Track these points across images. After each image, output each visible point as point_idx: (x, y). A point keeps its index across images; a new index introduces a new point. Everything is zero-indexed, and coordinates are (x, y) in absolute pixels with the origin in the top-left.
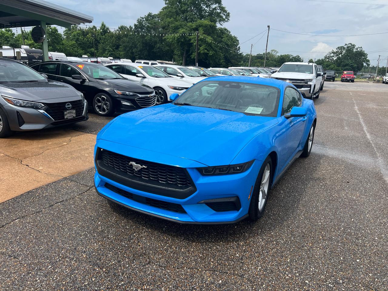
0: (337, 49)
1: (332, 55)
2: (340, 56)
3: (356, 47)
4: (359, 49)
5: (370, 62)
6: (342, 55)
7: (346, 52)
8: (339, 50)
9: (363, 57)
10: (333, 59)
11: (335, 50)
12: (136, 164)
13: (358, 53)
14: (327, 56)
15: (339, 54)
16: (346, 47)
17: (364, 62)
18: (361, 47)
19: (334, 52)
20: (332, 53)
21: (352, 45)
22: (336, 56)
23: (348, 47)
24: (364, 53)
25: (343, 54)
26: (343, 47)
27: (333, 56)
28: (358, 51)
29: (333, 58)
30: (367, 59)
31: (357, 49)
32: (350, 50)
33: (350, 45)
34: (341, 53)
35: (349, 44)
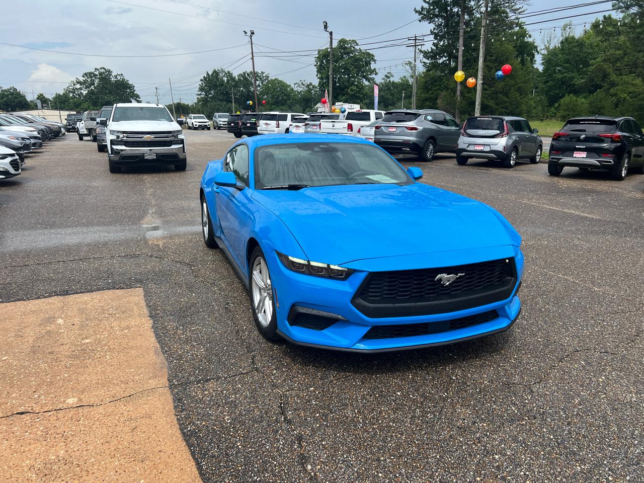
0: (83, 76)
1: (78, 86)
2: (92, 87)
3: (113, 74)
4: (119, 78)
5: (140, 98)
6: (95, 87)
7: (99, 81)
8: (88, 78)
9: (128, 90)
10: (81, 93)
11: (82, 79)
12: (447, 275)
13: (119, 84)
14: (70, 88)
15: (90, 86)
16: (97, 73)
17: (132, 97)
18: (122, 75)
19: (81, 81)
20: (78, 83)
21: (106, 71)
22: (86, 88)
23: (101, 74)
24: (128, 84)
25: (95, 86)
26: (93, 73)
27: (81, 89)
28: (119, 81)
29: (82, 91)
30: (135, 93)
31: (116, 77)
32: (105, 78)
33: (103, 70)
34: (94, 84)
35: (101, 69)
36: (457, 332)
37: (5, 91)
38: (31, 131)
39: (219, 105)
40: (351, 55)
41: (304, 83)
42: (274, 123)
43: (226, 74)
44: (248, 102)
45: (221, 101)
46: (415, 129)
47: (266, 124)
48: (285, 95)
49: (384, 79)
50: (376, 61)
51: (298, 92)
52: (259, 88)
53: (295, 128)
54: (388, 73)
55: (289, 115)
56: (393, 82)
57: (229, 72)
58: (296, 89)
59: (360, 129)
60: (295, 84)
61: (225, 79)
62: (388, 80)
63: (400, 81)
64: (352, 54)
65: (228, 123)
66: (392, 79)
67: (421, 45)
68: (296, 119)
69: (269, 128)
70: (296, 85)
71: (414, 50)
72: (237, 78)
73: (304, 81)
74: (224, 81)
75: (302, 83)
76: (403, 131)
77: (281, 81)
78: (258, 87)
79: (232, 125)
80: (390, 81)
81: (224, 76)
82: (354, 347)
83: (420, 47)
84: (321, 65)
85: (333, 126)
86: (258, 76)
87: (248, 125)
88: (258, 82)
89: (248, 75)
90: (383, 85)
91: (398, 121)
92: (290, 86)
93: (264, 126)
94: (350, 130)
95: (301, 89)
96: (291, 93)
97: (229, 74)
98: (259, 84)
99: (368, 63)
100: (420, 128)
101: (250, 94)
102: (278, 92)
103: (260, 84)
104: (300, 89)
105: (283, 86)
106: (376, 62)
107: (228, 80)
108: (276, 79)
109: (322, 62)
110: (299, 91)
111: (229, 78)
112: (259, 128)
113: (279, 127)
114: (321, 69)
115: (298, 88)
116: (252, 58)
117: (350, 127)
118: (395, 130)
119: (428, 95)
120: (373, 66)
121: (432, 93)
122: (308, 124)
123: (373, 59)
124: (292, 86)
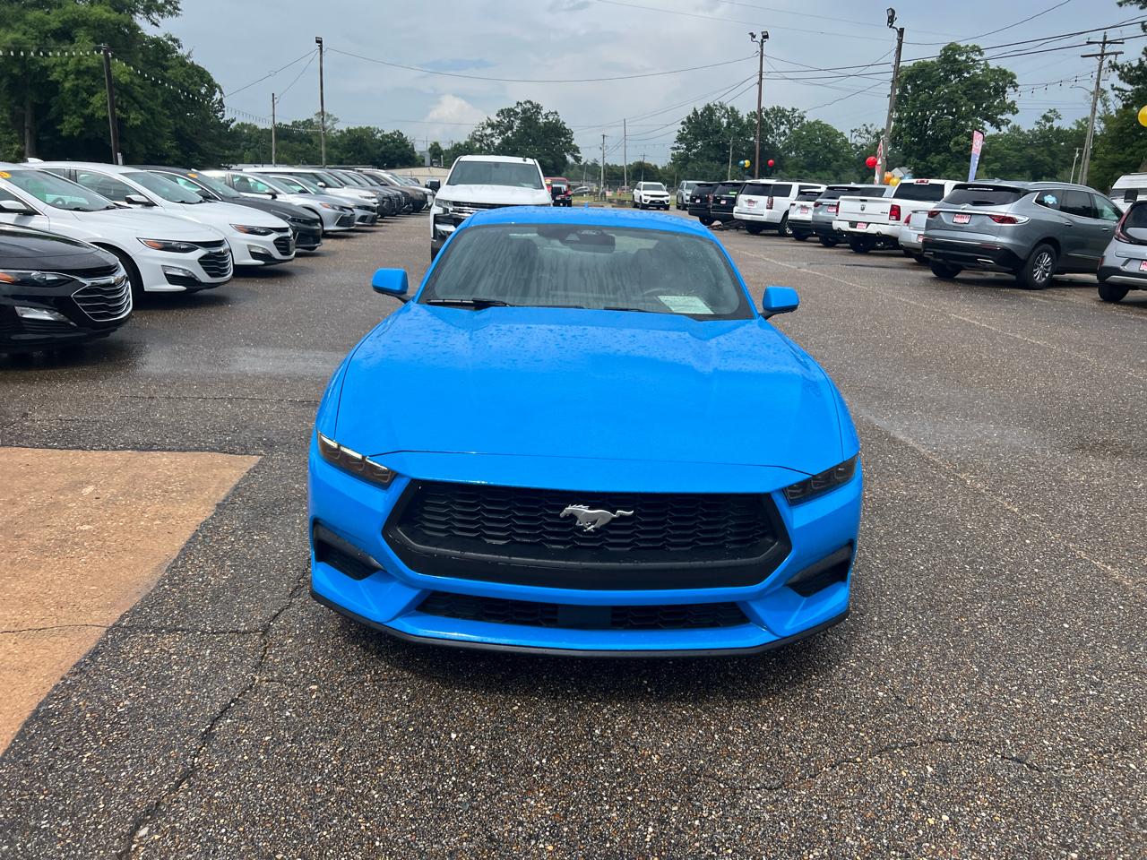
0: (498, 115)
1: (489, 131)
2: (509, 134)
3: (543, 112)
4: (551, 118)
5: (579, 153)
6: (513, 133)
7: (521, 123)
8: (504, 118)
9: (563, 139)
10: (492, 142)
11: (495, 119)
12: (589, 509)
13: (549, 128)
14: (477, 133)
15: (507, 131)
16: (519, 110)
17: (567, 151)
18: (556, 113)
19: (493, 123)
20: (489, 125)
21: (534, 107)
22: (499, 135)
23: (524, 111)
24: (565, 128)
25: (514, 130)
26: (513, 110)
27: (492, 135)
28: (550, 123)
29: (493, 139)
30: (573, 143)
31: (547, 118)
32: (529, 118)
33: (529, 106)
34: (511, 128)
35: (525, 103)
36: (624, 635)
37: (387, 136)
38: (369, 198)
39: (706, 166)
40: (966, 75)
41: (869, 129)
42: (763, 200)
43: (727, 111)
44: (742, 162)
45: (712, 160)
46: (1011, 220)
47: (750, 201)
48: (831, 151)
49: (1038, 123)
50: (1017, 86)
51: (856, 146)
52: (783, 139)
53: (799, 210)
54: (1051, 111)
55: (795, 186)
56: (1058, 128)
57: (732, 109)
58: (853, 141)
59: (910, 216)
60: (852, 131)
61: (724, 121)
62: (1048, 125)
63: (1075, 127)
64: (969, 73)
65: (691, 197)
66: (1056, 124)
67: (1116, 54)
68: (804, 193)
69: (754, 208)
70: (854, 134)
71: (1098, 62)
72: (745, 120)
73: (872, 125)
74: (720, 124)
75: (867, 130)
76: (983, 224)
77: (826, 126)
78: (780, 137)
79: (698, 201)
80: (1051, 127)
81: (723, 116)
82: (389, 624)
83: (1112, 58)
84: (900, 97)
85: (863, 209)
86: (784, 116)
87: (723, 202)
88: (782, 128)
89: (767, 114)
90: (1035, 135)
91: (976, 203)
92: (842, 134)
93: (746, 205)
94: (894, 218)
95: (863, 141)
96: (842, 148)
97: (733, 113)
98: (784, 131)
99: (1000, 91)
100: (1023, 219)
101: (766, 148)
102: (817, 145)
103: (787, 131)
104: (860, 141)
105: (828, 134)
106: (1019, 89)
107: (729, 123)
108: (818, 122)
109: (904, 89)
110: (859, 145)
111: (731, 120)
112: (735, 209)
113: (771, 208)
114: (898, 102)
115: (858, 138)
116: (760, 84)
117: (895, 212)
118: (967, 221)
119: (1121, 157)
120: (1010, 96)
121: (1133, 153)
122: (821, 204)
123: (1011, 82)
124: (847, 135)
